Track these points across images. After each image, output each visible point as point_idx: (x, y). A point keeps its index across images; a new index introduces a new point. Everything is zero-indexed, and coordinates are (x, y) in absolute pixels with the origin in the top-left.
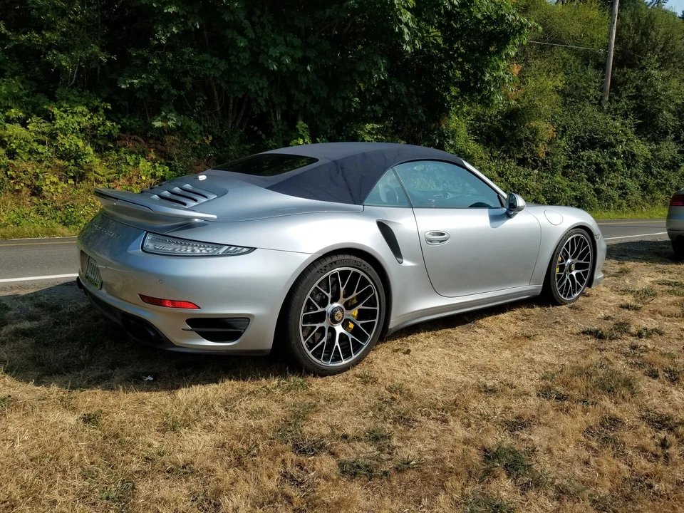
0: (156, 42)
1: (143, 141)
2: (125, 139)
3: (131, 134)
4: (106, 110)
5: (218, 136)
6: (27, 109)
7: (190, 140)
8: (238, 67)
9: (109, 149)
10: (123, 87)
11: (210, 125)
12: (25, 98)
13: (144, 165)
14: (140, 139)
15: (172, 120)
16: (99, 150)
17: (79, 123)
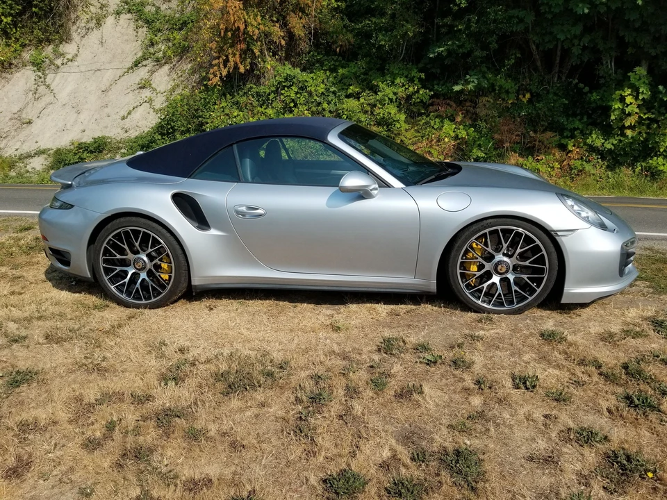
0: (456, 8)
1: (454, 105)
2: (438, 104)
3: (444, 99)
4: (420, 79)
5: (537, 93)
6: (363, 85)
7: (503, 100)
8: (549, 16)
9: (421, 114)
10: (431, 56)
11: (528, 82)
12: (362, 76)
13: (448, 127)
14: (452, 103)
15: (473, 82)
16: (412, 116)
17: (395, 94)
